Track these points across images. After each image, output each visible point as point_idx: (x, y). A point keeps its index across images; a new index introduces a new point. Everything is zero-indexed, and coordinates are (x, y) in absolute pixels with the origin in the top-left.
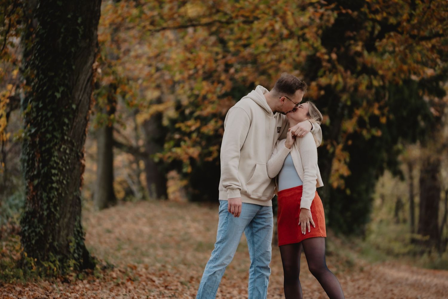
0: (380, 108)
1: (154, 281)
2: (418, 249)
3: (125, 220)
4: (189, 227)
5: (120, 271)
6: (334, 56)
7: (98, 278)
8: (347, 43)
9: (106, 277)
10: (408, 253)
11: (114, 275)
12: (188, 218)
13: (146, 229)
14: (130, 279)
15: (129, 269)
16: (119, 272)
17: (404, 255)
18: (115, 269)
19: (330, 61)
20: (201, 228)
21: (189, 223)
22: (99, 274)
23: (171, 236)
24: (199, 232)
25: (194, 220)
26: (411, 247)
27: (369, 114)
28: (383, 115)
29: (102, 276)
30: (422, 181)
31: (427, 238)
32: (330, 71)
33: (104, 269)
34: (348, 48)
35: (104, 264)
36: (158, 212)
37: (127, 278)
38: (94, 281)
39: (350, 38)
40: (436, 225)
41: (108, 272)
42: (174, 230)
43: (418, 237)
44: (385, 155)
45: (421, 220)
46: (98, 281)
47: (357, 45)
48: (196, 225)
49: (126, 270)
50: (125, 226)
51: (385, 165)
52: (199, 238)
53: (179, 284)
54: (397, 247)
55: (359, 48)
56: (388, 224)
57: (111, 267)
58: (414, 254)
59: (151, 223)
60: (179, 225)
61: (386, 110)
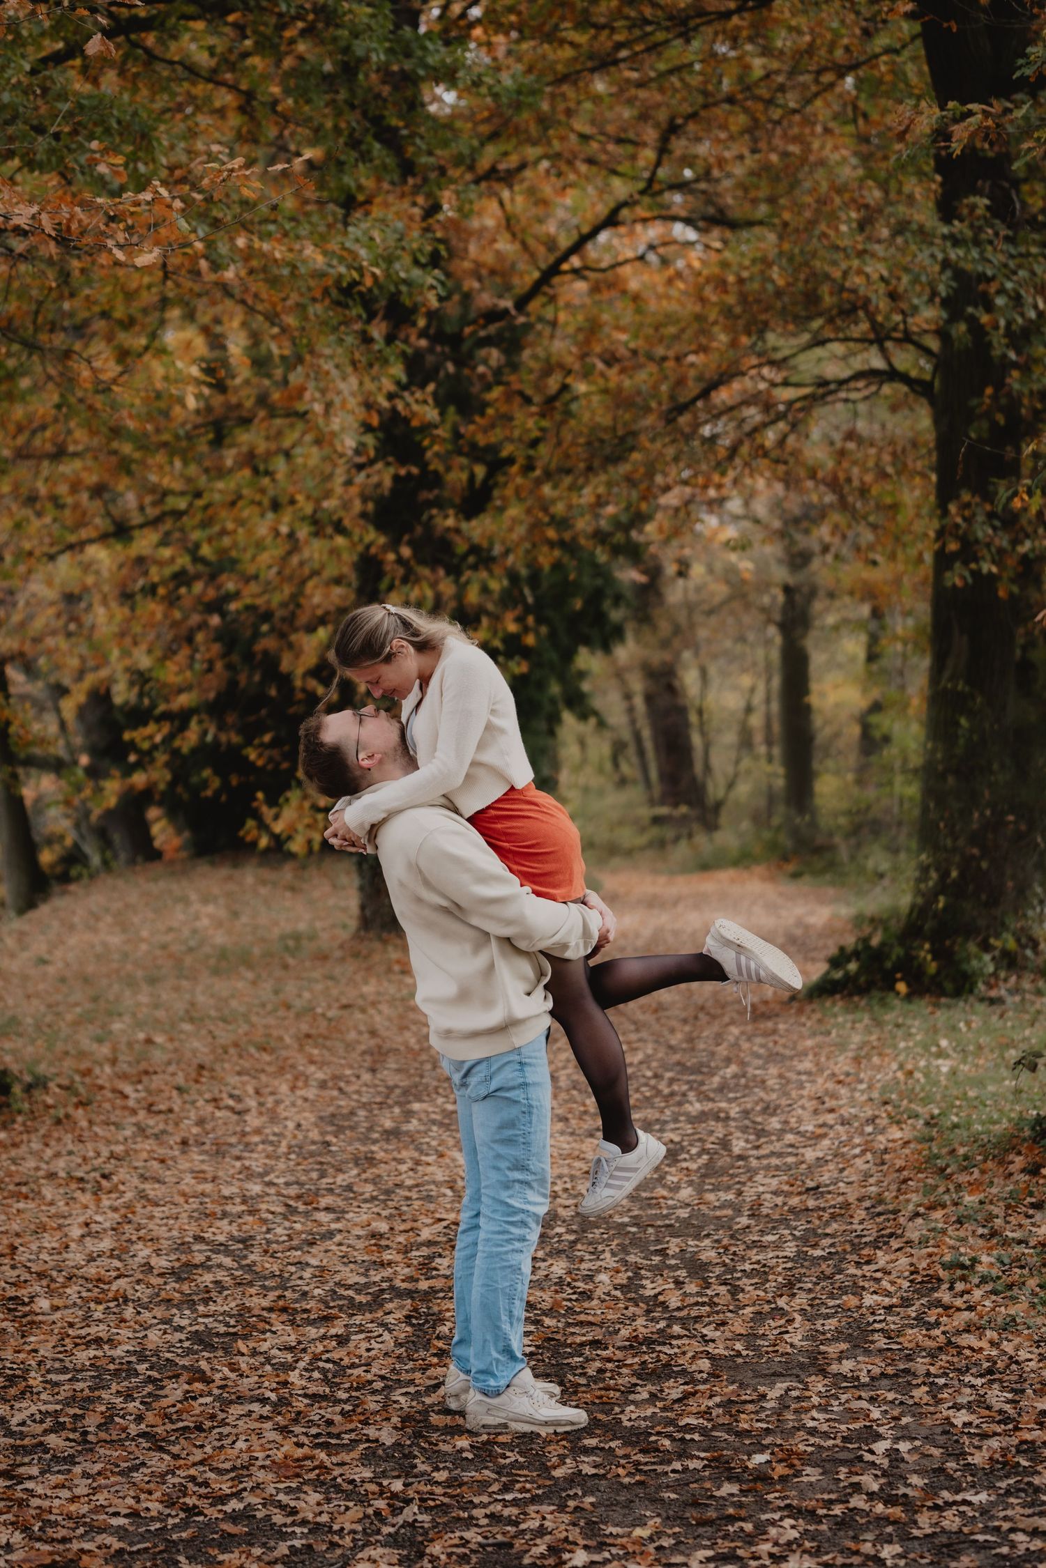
0: (520, 620)
1: (126, 1097)
2: (669, 833)
3: (72, 928)
4: (197, 917)
5: (60, 1086)
6: (406, 552)
7: (20, 1112)
8: (425, 517)
9: (35, 1108)
10: (650, 845)
11: (50, 1101)
12: (193, 897)
13: (115, 940)
14: (81, 1104)
15: (77, 1078)
16: (57, 1090)
17: (642, 849)
18: (51, 1085)
19: (400, 561)
20: (222, 913)
21: (196, 906)
22: (20, 1105)
23: (164, 947)
24: (219, 924)
25: (205, 900)
26: (655, 832)
27: (500, 634)
28: (526, 630)
29: (26, 1106)
30: (649, 699)
31: (683, 809)
32: (405, 580)
33: (29, 1088)
34: (429, 526)
35: (28, 1078)
36: (133, 898)
37: (75, 1100)
38: (14, 1121)
39: (430, 504)
40: (694, 779)
41: (38, 1094)
42: (170, 930)
43: (664, 811)
44: (555, 689)
45: (662, 776)
46: (20, 1119)
47: (446, 517)
48: (210, 909)
49: (73, 1082)
50: (73, 941)
51: (561, 705)
52: (220, 938)
53: (175, 1093)
54: (627, 837)
55: (450, 522)
56: (601, 793)
57: (40, 1083)
58: (661, 845)
59: (122, 925)
60: (178, 916)
61: (530, 620)
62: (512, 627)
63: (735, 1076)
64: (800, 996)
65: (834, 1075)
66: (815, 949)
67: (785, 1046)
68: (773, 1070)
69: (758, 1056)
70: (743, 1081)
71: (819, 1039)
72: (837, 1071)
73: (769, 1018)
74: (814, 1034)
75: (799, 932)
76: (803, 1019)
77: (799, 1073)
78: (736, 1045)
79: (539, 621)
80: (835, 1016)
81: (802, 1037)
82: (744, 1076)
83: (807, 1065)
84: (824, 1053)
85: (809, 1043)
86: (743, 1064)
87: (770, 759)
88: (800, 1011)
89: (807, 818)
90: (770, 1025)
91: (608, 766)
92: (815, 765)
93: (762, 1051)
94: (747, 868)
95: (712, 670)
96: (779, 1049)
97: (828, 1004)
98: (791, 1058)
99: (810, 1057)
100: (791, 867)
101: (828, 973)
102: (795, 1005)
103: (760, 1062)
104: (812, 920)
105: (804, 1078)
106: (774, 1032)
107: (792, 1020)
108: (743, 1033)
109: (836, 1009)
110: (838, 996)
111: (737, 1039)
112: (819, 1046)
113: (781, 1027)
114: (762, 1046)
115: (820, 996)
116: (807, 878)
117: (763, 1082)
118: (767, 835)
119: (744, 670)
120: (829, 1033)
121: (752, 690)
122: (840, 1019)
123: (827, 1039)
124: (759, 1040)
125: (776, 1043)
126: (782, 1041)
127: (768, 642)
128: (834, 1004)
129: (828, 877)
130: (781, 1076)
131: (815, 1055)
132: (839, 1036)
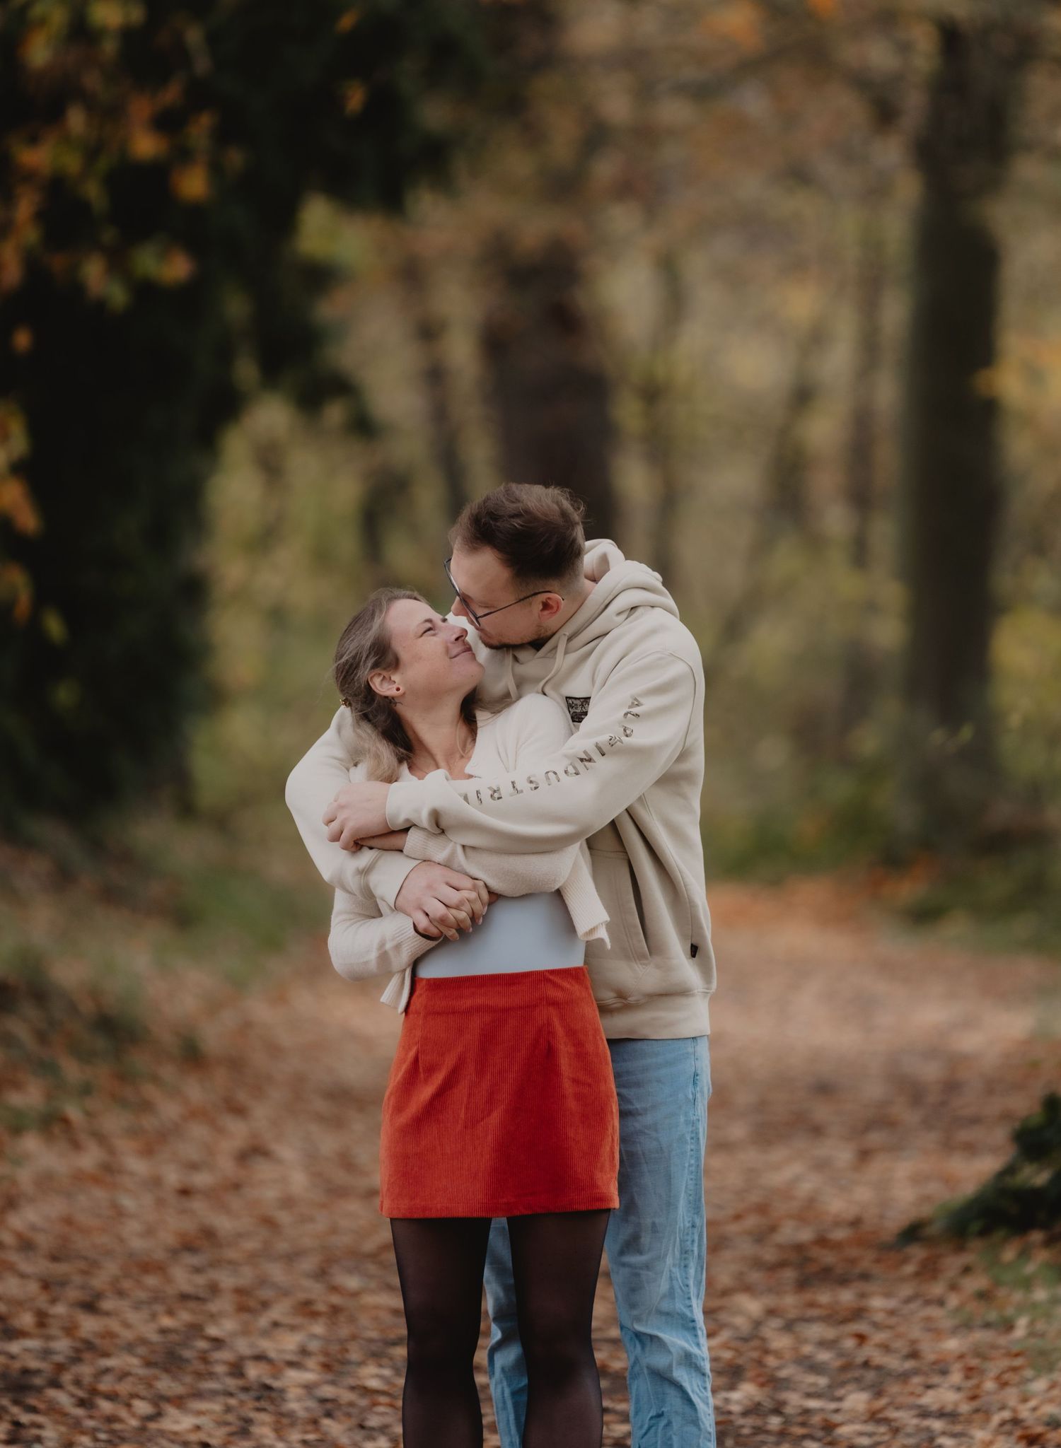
27: (105, 166)
28: (184, 152)
61: (201, 129)
62: (145, 145)
63: (753, 1410)
64: (933, 1230)
65: (1016, 1421)
66: (975, 1121)
67: (886, 1348)
68: (857, 1400)
69: (815, 1368)
70: (775, 1422)
71: (980, 1336)
72: (1024, 1412)
73: (844, 1281)
74: (966, 1326)
75: (931, 1072)
76: (937, 1289)
77: (924, 1413)
78: (753, 1336)
79: (224, 136)
80: (1027, 1284)
81: (937, 1333)
82: (777, 1411)
83: (945, 1395)
84: (994, 1368)
85: (952, 1345)
86: (772, 1382)
87: (860, 554)
88: (929, 1271)
89: (966, 733)
90: (846, 1296)
91: (348, 544)
92: (1003, 581)
93: (824, 1356)
94: (776, 882)
95: (697, 265)
96: (869, 1352)
97: (1009, 1254)
98: (904, 1377)
99: (956, 1377)
100: (909, 890)
101: (1010, 1170)
102: (918, 1253)
103: (823, 1381)
104: (970, 1042)
105: (937, 1425)
106: (858, 1313)
107: (907, 1290)
108: (771, 1312)
109: (1030, 1268)
110: (1037, 1236)
111: (757, 1324)
112: (980, 1353)
113: (877, 1302)
114: (823, 1344)
115: (984, 1233)
116: (957, 927)
117: (829, 1427)
118: (840, 788)
119: (796, 267)
120: (1009, 1326)
121: (816, 338)
122: (1040, 1295)
123: (1002, 1340)
124: (816, 1331)
125: (861, 1338)
126: (879, 1337)
127: (876, 192)
128: (1024, 1254)
129: (1023, 926)
130: (874, 1417)
131: (969, 1372)
132: (1032, 1334)
